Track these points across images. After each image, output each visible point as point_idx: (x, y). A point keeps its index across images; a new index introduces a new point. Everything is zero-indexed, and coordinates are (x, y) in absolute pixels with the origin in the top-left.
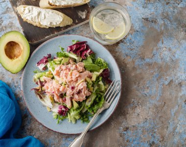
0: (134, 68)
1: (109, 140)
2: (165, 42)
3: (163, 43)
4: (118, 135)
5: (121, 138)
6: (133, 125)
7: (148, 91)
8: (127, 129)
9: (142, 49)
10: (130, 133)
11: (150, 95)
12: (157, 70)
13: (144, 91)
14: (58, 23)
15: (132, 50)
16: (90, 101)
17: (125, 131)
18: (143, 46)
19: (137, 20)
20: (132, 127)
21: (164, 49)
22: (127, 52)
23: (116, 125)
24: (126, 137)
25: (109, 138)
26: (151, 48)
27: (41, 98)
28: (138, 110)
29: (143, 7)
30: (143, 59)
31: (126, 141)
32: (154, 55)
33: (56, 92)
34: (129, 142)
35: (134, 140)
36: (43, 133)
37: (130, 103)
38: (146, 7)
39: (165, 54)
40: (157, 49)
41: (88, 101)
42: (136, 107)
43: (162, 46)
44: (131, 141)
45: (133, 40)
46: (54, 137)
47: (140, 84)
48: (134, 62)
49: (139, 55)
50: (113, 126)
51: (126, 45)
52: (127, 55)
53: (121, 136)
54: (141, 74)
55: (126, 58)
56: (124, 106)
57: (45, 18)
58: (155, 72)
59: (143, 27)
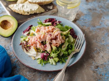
0: (90, 32)
1: (85, 76)
2: (105, 18)
3: (104, 18)
4: (92, 72)
5: (95, 74)
6: (101, 64)
7: (104, 42)
8: (97, 67)
9: (92, 22)
10: (100, 69)
11: (107, 45)
12: (105, 31)
13: (101, 43)
14: (35, 9)
15: (86, 23)
16: (64, 47)
17: (96, 68)
18: (92, 21)
19: (84, 10)
20: (101, 65)
21: (106, 21)
22: (83, 24)
23: (88, 66)
24: (98, 72)
25: (85, 75)
26: (98, 21)
27: (27, 51)
28: (101, 54)
29: (86, 4)
30: (94, 26)
31: (99, 76)
32: (101, 24)
33: (39, 40)
34: (102, 76)
35: (105, 74)
36: (30, 78)
37: (94, 51)
38: (88, 5)
39: (107, 23)
40: (102, 21)
41: (63, 47)
42: (99, 52)
43: (104, 20)
44: (103, 75)
45: (85, 18)
46: (40, 79)
47: (97, 39)
48: (89, 29)
49: (91, 25)
50: (86, 67)
51: (81, 21)
52: (83, 26)
53: (94, 72)
54: (96, 34)
55: (83, 27)
56: (90, 53)
57: (27, 7)
58: (105, 32)
59: (89, 12)
